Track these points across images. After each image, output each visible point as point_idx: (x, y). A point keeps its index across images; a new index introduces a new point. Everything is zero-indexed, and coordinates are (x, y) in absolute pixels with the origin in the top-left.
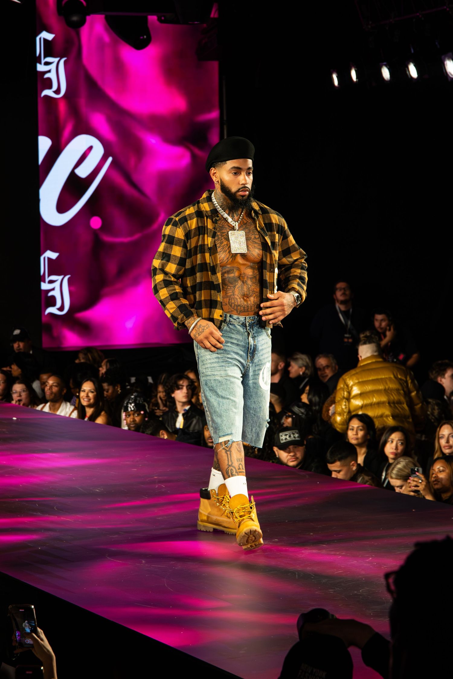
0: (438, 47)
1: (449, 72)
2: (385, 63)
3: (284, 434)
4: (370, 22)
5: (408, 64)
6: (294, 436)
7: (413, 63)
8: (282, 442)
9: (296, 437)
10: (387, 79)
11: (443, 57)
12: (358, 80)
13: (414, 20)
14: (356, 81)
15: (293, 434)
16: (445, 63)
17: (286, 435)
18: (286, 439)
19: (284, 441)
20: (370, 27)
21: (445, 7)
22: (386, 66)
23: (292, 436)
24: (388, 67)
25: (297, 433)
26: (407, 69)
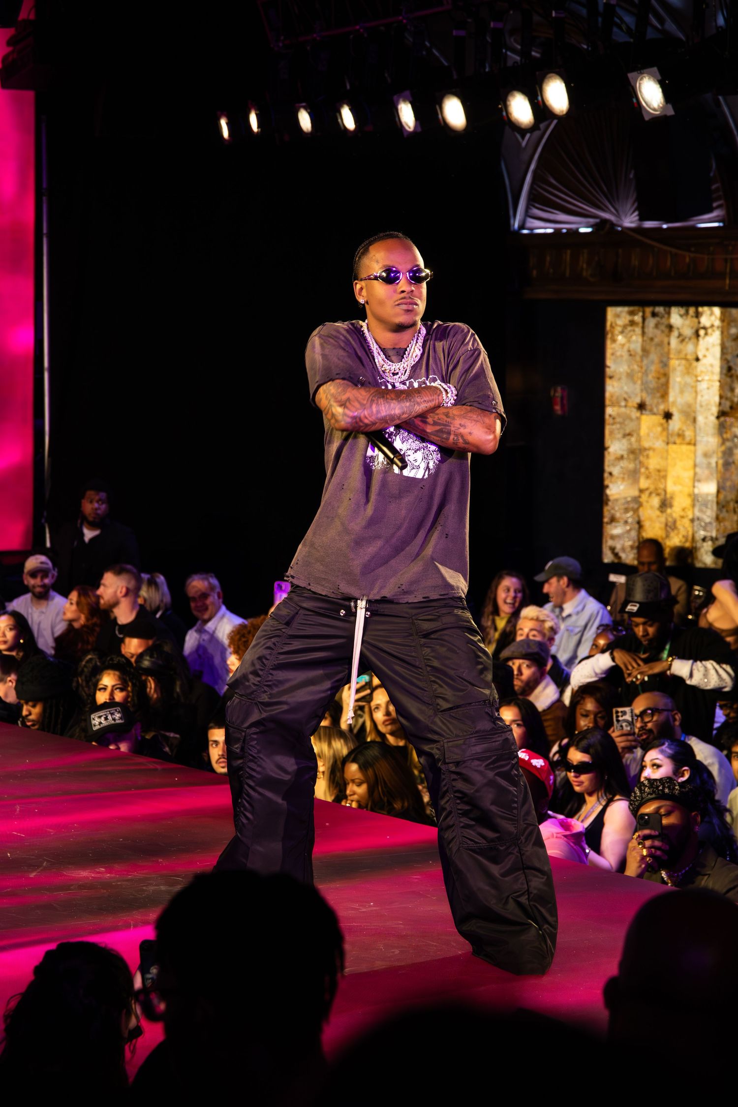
0: (389, 80)
1: (405, 122)
2: (304, 104)
3: (97, 716)
4: (282, 38)
5: (341, 106)
6: (114, 716)
7: (348, 105)
8: (95, 729)
9: (117, 718)
10: (308, 130)
11: (395, 97)
12: (260, 130)
13: (352, 36)
14: (258, 132)
15: (112, 714)
16: (399, 107)
17: (100, 717)
18: (100, 723)
19: (98, 727)
20: (281, 45)
21: (401, 18)
22: (306, 109)
23: (110, 717)
24: (309, 111)
25: (119, 712)
26: (338, 115)
